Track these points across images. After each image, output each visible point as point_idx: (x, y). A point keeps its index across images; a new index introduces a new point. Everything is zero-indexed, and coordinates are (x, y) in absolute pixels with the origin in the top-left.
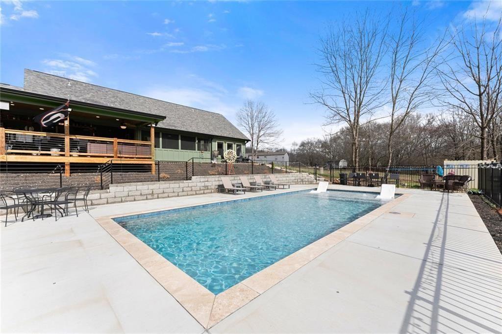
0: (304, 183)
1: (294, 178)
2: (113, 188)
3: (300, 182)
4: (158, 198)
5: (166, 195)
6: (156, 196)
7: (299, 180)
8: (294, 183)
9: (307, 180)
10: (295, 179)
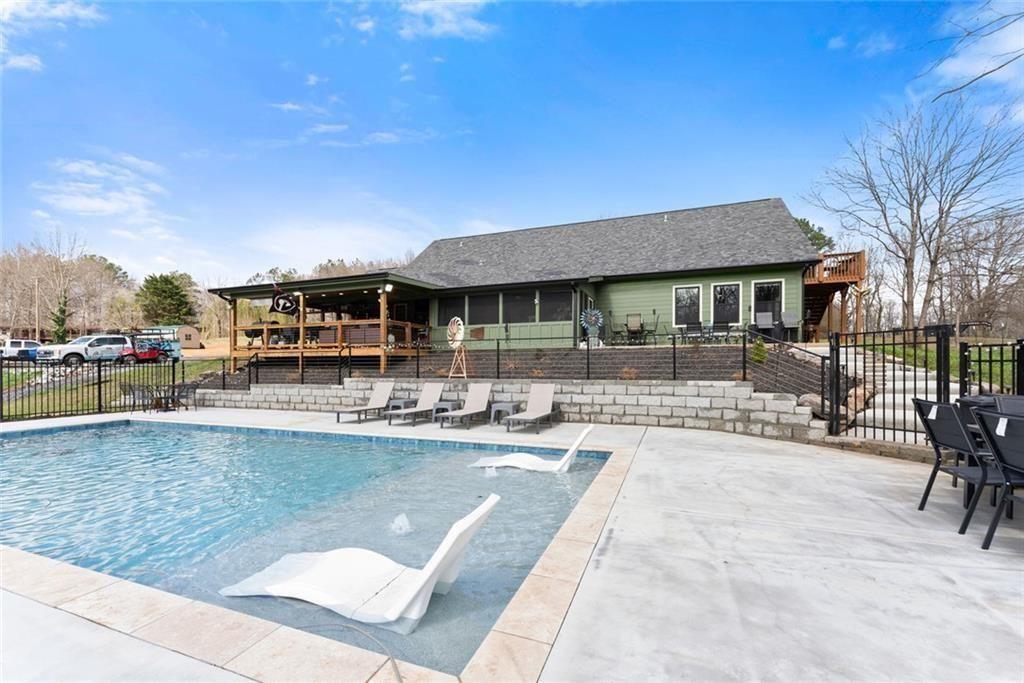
0: (757, 429)
1: (705, 403)
2: (255, 389)
3: (734, 421)
4: (295, 409)
5: (304, 406)
6: (292, 405)
7: (730, 415)
8: (706, 424)
9: (771, 418)
10: (711, 408)
